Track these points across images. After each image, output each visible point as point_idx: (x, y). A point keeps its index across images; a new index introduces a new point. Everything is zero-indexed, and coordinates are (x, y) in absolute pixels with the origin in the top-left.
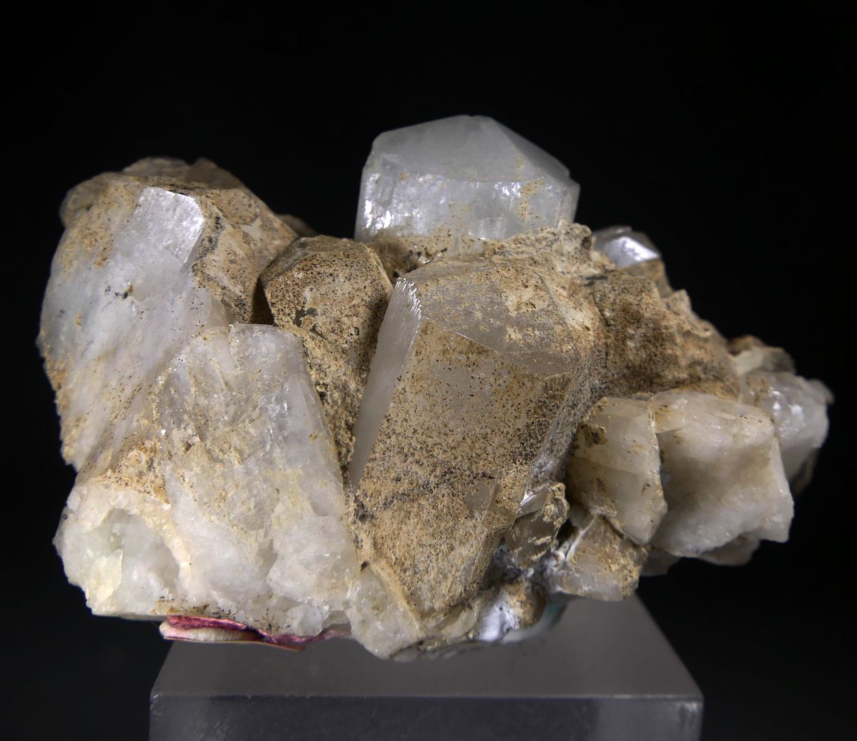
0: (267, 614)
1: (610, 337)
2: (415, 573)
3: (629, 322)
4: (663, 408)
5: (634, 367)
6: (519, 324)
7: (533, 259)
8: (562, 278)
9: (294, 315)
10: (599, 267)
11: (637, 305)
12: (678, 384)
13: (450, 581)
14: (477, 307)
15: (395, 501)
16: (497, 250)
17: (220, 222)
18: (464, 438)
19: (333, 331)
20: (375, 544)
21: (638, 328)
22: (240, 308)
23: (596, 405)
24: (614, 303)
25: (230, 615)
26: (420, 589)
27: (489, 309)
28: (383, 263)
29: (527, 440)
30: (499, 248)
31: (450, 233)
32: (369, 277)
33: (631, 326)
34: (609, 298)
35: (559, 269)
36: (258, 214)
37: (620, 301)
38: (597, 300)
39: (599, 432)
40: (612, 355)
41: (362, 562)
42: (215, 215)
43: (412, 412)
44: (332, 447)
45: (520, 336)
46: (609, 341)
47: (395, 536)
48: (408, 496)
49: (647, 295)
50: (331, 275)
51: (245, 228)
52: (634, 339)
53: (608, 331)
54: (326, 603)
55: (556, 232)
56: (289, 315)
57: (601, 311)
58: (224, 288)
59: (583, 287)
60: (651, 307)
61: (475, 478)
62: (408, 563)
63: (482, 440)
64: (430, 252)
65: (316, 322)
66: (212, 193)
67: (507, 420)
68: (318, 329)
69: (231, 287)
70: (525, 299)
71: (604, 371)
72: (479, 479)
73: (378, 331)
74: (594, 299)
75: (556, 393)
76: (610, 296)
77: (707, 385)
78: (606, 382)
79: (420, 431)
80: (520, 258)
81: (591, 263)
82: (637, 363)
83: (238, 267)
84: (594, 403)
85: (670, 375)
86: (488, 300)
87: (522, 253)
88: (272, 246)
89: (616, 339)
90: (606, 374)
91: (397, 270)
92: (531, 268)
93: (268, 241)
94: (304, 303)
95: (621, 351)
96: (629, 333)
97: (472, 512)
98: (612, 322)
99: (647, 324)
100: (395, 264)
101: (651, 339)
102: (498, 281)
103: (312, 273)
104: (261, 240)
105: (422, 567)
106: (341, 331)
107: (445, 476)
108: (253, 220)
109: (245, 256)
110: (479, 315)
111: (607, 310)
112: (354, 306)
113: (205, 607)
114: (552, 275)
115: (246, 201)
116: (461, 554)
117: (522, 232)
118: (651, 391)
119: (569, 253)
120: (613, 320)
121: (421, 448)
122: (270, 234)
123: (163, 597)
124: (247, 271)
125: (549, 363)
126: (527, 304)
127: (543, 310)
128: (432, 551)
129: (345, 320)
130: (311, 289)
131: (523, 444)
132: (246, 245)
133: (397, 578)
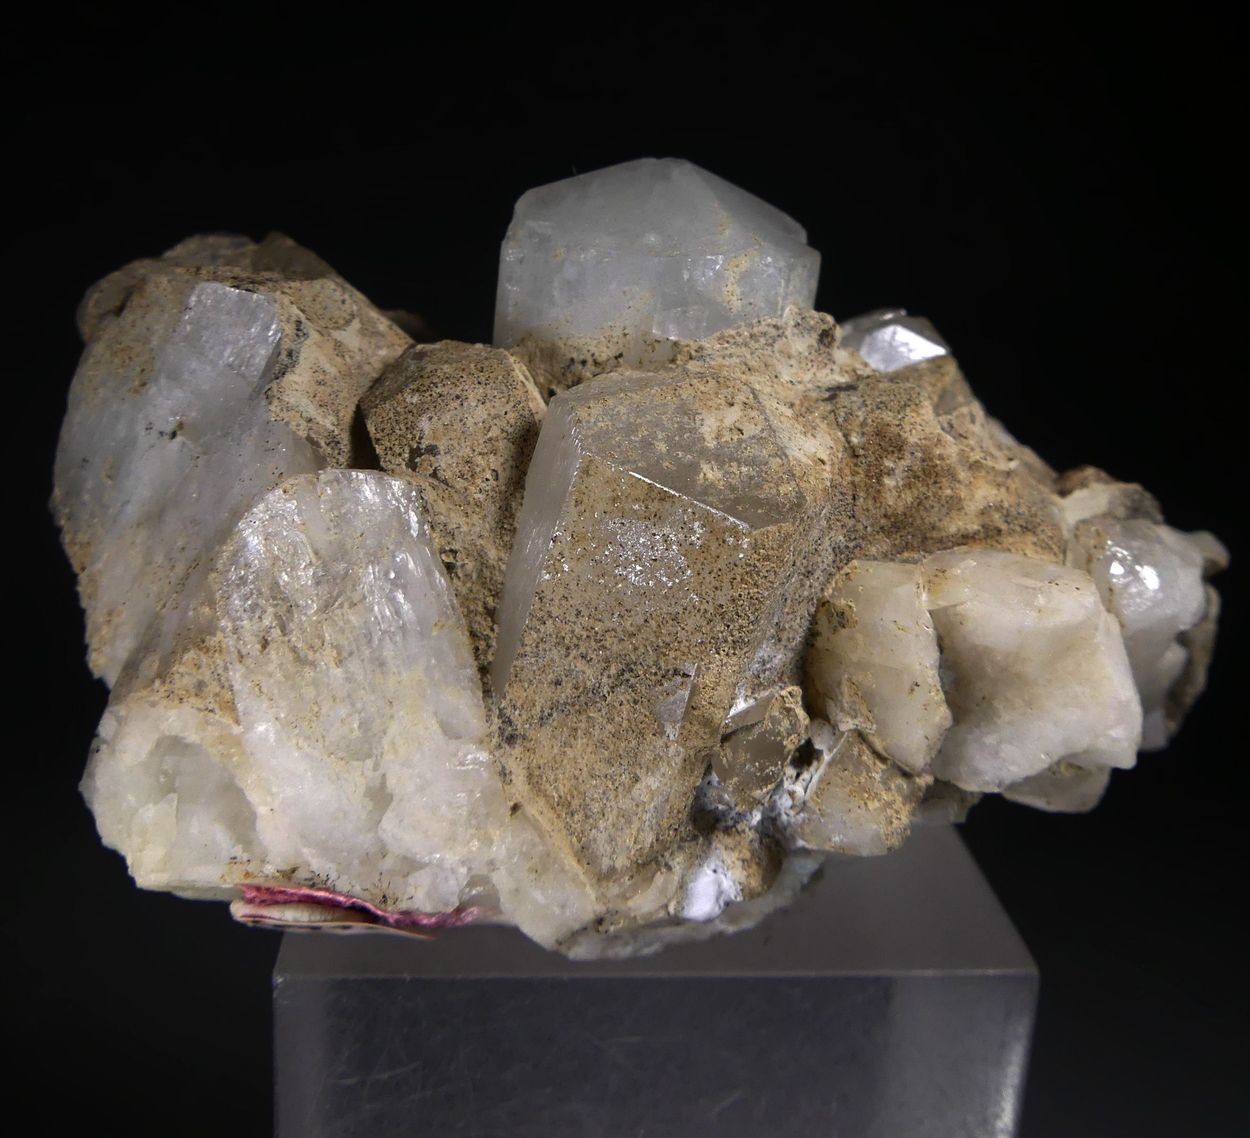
0: (380, 880)
1: (858, 473)
2: (587, 817)
3: (886, 451)
4: (941, 574)
5: (896, 516)
6: (720, 458)
7: (746, 364)
8: (790, 390)
9: (407, 455)
10: (847, 372)
11: (898, 426)
12: (966, 539)
13: (635, 826)
14: (660, 437)
15: (555, 715)
16: (693, 353)
17: (302, 328)
18: (646, 621)
19: (462, 476)
20: (530, 776)
21: (900, 459)
22: (332, 448)
23: (842, 572)
24: (863, 424)
25: (329, 882)
26: (595, 840)
27: (677, 438)
28: (532, 376)
29: (733, 620)
30: (696, 351)
31: (626, 331)
32: (512, 399)
33: (889, 456)
34: (857, 416)
35: (785, 377)
36: (355, 313)
37: (873, 421)
38: (840, 420)
39: (847, 612)
40: (861, 500)
41: (512, 804)
42: (294, 319)
43: (573, 586)
44: (465, 638)
45: (719, 475)
46: (857, 479)
47: (556, 764)
48: (573, 705)
49: (913, 411)
50: (458, 397)
51: (337, 335)
52: (894, 474)
53: (856, 465)
54: (463, 863)
55: (779, 324)
56: (400, 455)
57: (846, 436)
58: (310, 420)
59: (821, 403)
60: (919, 428)
61: (663, 677)
62: (575, 803)
63: (671, 622)
64: (600, 360)
65: (437, 465)
66: (290, 288)
67: (704, 593)
68: (441, 474)
69: (319, 419)
70: (727, 423)
71: (851, 522)
72: (670, 680)
73: (525, 474)
74: (836, 419)
75: (771, 552)
76: (860, 413)
77: (1011, 540)
78: (855, 539)
79: (585, 612)
80: (727, 363)
83: (329, 390)
84: (839, 569)
85: (954, 526)
86: (676, 426)
87: (731, 356)
88: (375, 358)
89: (867, 475)
90: (854, 526)
91: (554, 387)
92: (744, 377)
93: (370, 352)
94: (421, 438)
95: (877, 496)
96: (886, 467)
97: (661, 726)
98: (861, 452)
99: (912, 453)
100: (550, 377)
101: (919, 474)
102: (691, 398)
103: (431, 395)
104: (360, 350)
105: (596, 807)
106: (472, 476)
107: (623, 675)
108: (348, 322)
109: (338, 374)
110: (662, 447)
111: (854, 434)
112: (490, 439)
113: (294, 870)
114: (774, 386)
115: (338, 295)
116: (648, 787)
117: (729, 326)
118: (924, 550)
119: (800, 353)
120: (863, 448)
121: (588, 637)
122: (373, 341)
123: (235, 858)
124: (342, 395)
125: (760, 511)
126: (731, 429)
127: (754, 437)
128: (609, 783)
129: (479, 460)
130: (430, 418)
131: (728, 626)
132: (339, 359)
133: (561, 825)
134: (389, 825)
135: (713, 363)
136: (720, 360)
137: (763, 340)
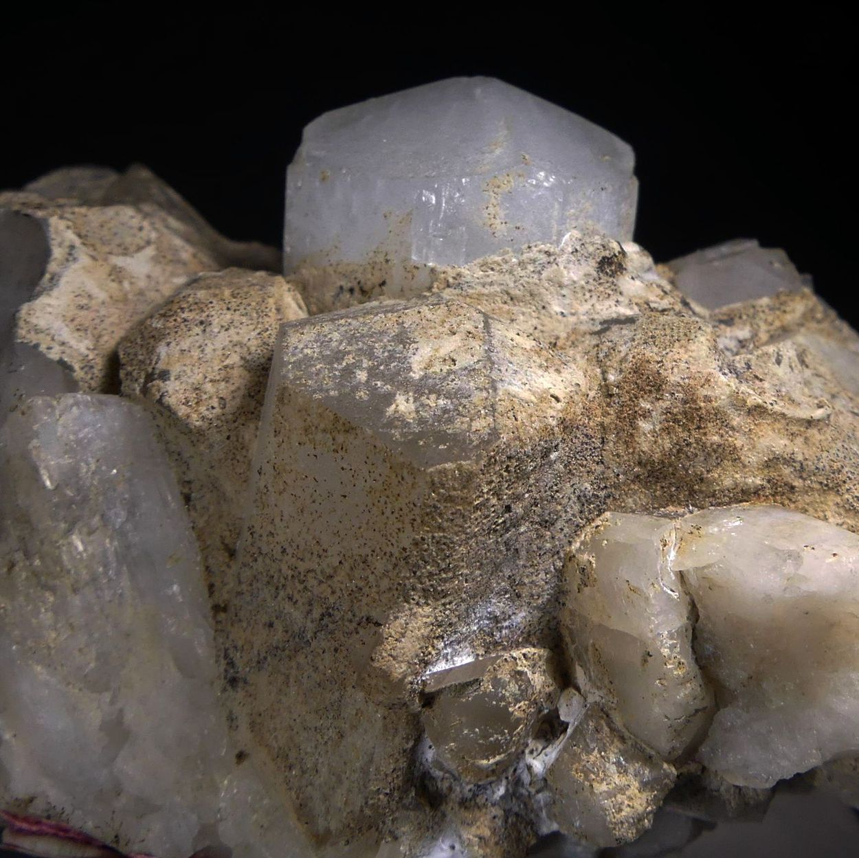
0: (112, 819)
1: (609, 414)
2: (304, 772)
3: (643, 390)
4: (696, 531)
5: (652, 462)
6: (421, 389)
7: (508, 294)
9: (142, 380)
10: (636, 304)
11: (658, 362)
13: (345, 786)
14: (365, 365)
15: (269, 658)
16: (451, 280)
17: (73, 252)
18: (340, 562)
19: (186, 403)
20: (252, 725)
21: (657, 399)
22: (85, 372)
23: (593, 524)
24: (623, 360)
25: (64, 815)
26: (311, 798)
27: (382, 368)
28: (307, 306)
29: (419, 567)
30: (454, 278)
31: (388, 258)
33: (646, 396)
34: (620, 352)
35: (556, 308)
36: (153, 240)
37: (634, 357)
38: (601, 355)
39: (587, 568)
40: (611, 444)
41: (236, 751)
42: (67, 243)
43: (277, 521)
45: (412, 407)
46: (607, 421)
47: (274, 712)
48: (284, 650)
49: (682, 346)
50: (202, 323)
51: (119, 261)
52: (651, 417)
53: (608, 405)
54: (194, 810)
55: (552, 250)
56: (137, 380)
57: (604, 373)
58: (63, 344)
59: (588, 337)
60: (683, 365)
61: (358, 624)
62: (293, 755)
63: (361, 564)
64: (366, 288)
65: (165, 390)
66: (73, 213)
67: (388, 534)
68: (166, 400)
69: (73, 343)
70: (443, 352)
71: (600, 468)
72: (364, 627)
74: (598, 354)
75: (454, 493)
76: (624, 349)
77: (807, 499)
78: (606, 487)
79: (290, 550)
80: (486, 291)
81: (621, 299)
83: (93, 315)
84: (589, 521)
85: (727, 478)
87: (491, 284)
88: (168, 286)
89: (618, 417)
90: (603, 473)
92: (506, 307)
93: (161, 279)
94: (156, 363)
95: (629, 440)
96: (641, 408)
98: (615, 390)
99: (672, 394)
101: (680, 417)
102: (414, 326)
103: (175, 320)
104: (149, 277)
105: (309, 762)
106: (197, 403)
107: (323, 620)
108: (140, 249)
109: (108, 300)
110: (362, 376)
111: (613, 371)
112: (226, 367)
113: (31, 800)
114: (542, 317)
115: (135, 222)
116: (353, 744)
117: (494, 252)
119: (574, 282)
120: (618, 387)
121: (293, 576)
122: (169, 268)
124: (108, 321)
125: (441, 447)
126: (444, 360)
127: (466, 368)
128: (319, 737)
129: (208, 387)
130: (168, 344)
131: (415, 573)
132: (114, 285)
134: (123, 762)
135: (471, 291)
136: (479, 288)
137: (531, 268)
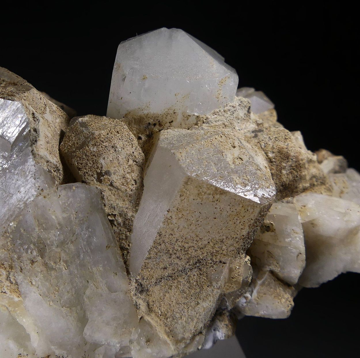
0: (85, 354)
1: (273, 169)
3: (283, 159)
4: (303, 207)
5: (286, 184)
6: (237, 172)
7: (224, 124)
9: (96, 176)
10: (254, 122)
11: (287, 148)
12: (305, 190)
14: (212, 164)
15: (162, 281)
16: (204, 120)
17: (35, 116)
18: (209, 242)
19: (123, 184)
20: (148, 305)
21: (288, 162)
22: (57, 173)
24: (273, 148)
26: (176, 328)
27: (219, 165)
31: (175, 112)
33: (284, 161)
36: (46, 103)
37: (276, 146)
38: (263, 146)
39: (270, 225)
41: (140, 317)
42: (31, 112)
43: (176, 230)
46: (273, 172)
48: (172, 277)
49: (290, 141)
50: (113, 147)
51: (45, 116)
52: (286, 168)
53: (272, 166)
55: (234, 105)
56: (92, 176)
57: (266, 153)
58: (48, 161)
59: (252, 139)
60: (293, 149)
61: (214, 264)
63: (220, 243)
64: (162, 123)
65: (112, 180)
66: (25, 96)
67: (236, 231)
68: (114, 184)
69: (51, 160)
70: (236, 155)
72: (217, 265)
73: (143, 179)
74: (261, 146)
76: (270, 143)
77: (317, 188)
79: (180, 240)
80: (217, 124)
82: (287, 183)
83: (51, 145)
85: (301, 186)
86: (217, 159)
87: (218, 121)
88: (57, 124)
89: (277, 170)
91: (140, 135)
93: (55, 122)
94: (102, 168)
95: (280, 178)
96: (283, 166)
97: (211, 283)
99: (292, 159)
100: (138, 131)
101: (294, 167)
102: (218, 145)
103: (102, 147)
104: (52, 121)
106: (127, 184)
107: (196, 264)
108: (46, 109)
109: (51, 136)
111: (270, 152)
112: (130, 166)
116: (203, 306)
117: (217, 108)
118: (292, 196)
119: (242, 117)
120: (274, 159)
122: (54, 115)
123: (20, 354)
126: (237, 158)
127: (247, 161)
128: (185, 306)
129: (128, 176)
130: (104, 159)
132: (49, 129)
133: (162, 323)
134: (87, 331)
135: (212, 124)
136: (215, 123)
